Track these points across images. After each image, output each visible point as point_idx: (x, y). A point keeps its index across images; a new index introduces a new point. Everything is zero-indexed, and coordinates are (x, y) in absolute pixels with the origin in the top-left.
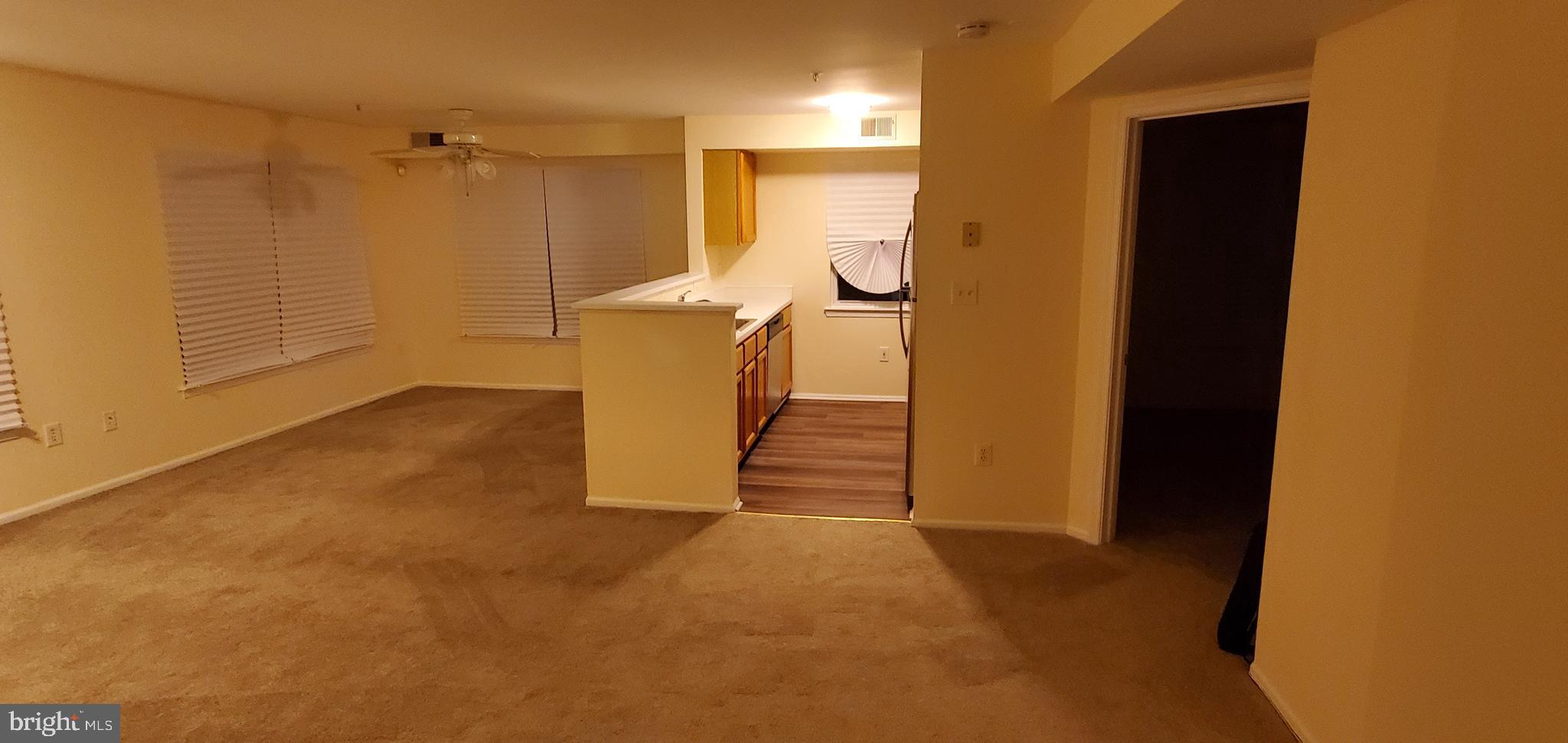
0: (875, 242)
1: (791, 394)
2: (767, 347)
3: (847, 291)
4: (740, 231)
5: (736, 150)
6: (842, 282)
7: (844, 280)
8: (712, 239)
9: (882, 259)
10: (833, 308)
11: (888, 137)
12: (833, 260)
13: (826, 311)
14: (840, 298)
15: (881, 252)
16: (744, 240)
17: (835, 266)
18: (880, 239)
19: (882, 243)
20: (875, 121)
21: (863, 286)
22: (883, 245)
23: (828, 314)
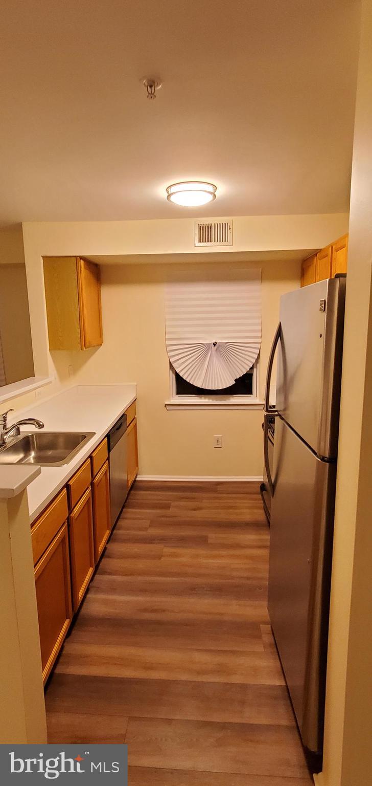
0: (209, 344)
1: (138, 476)
2: (108, 459)
3: (183, 387)
4: (83, 337)
5: (75, 256)
6: (179, 379)
7: (182, 378)
8: (56, 344)
9: (215, 360)
10: (173, 401)
11: (225, 243)
12: (172, 360)
13: (166, 405)
14: (178, 392)
15: (214, 353)
16: (87, 344)
17: (173, 365)
18: (213, 342)
19: (214, 345)
20: (211, 227)
21: (198, 384)
22: (216, 347)
23: (169, 408)
